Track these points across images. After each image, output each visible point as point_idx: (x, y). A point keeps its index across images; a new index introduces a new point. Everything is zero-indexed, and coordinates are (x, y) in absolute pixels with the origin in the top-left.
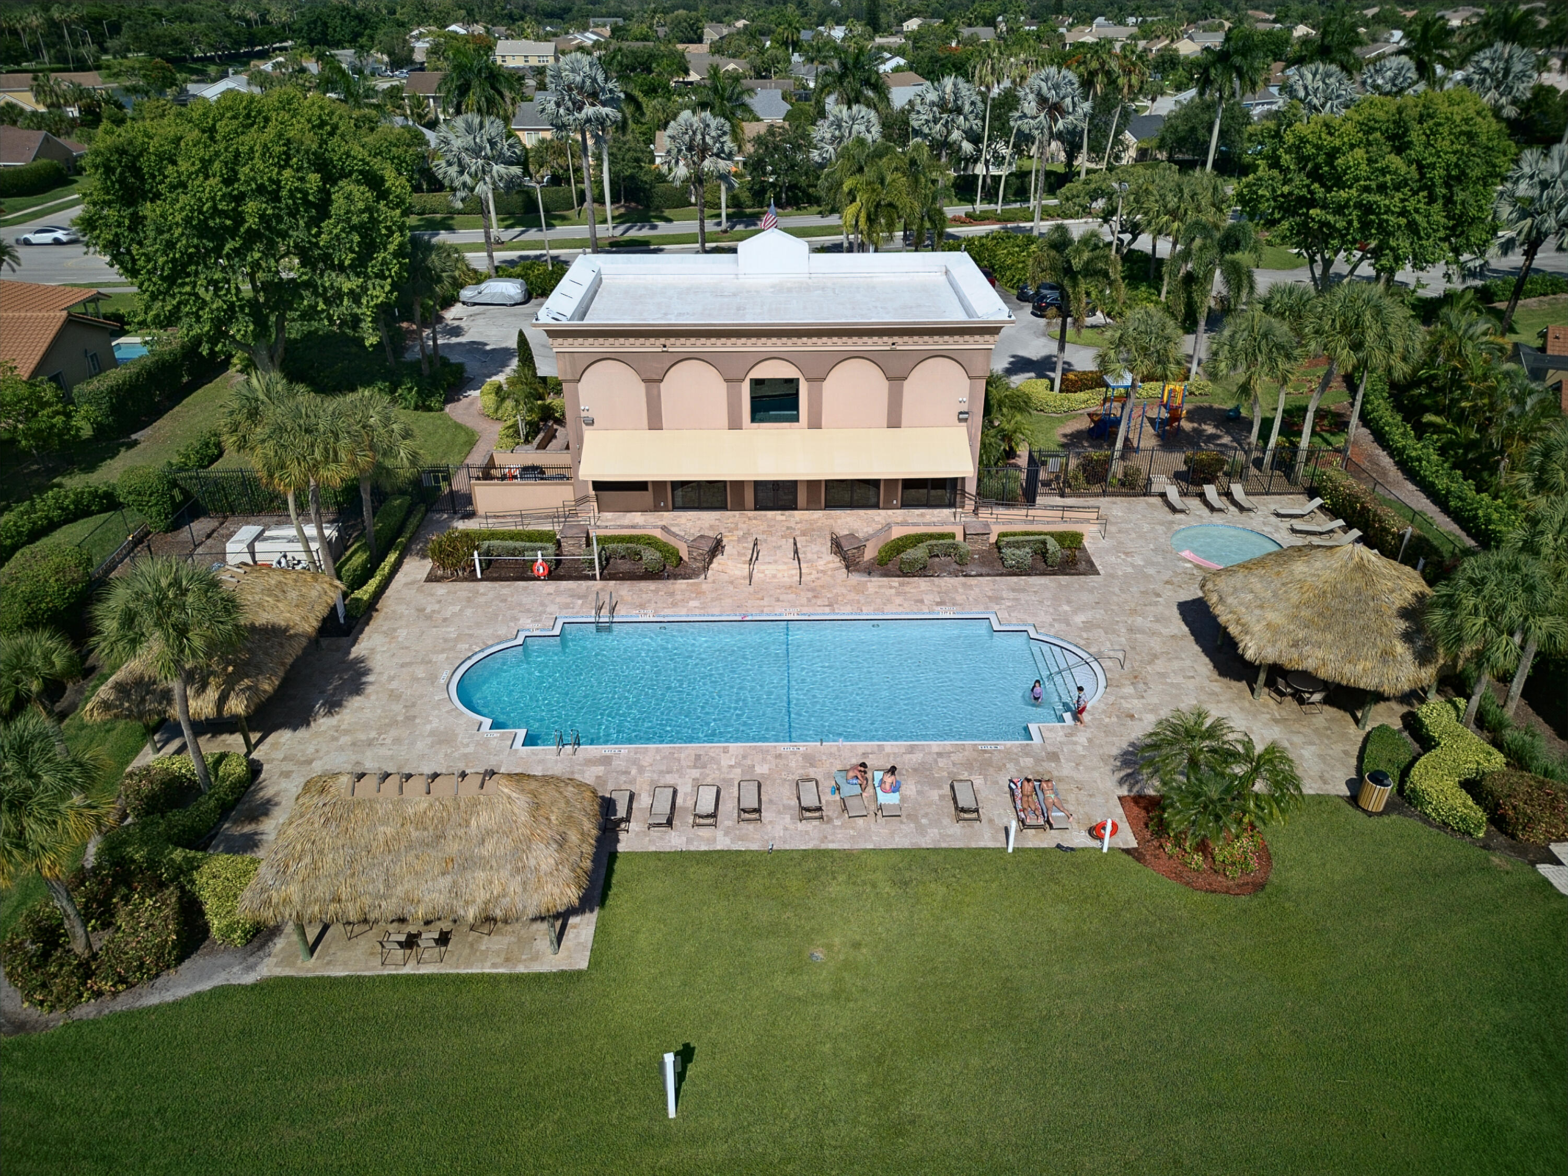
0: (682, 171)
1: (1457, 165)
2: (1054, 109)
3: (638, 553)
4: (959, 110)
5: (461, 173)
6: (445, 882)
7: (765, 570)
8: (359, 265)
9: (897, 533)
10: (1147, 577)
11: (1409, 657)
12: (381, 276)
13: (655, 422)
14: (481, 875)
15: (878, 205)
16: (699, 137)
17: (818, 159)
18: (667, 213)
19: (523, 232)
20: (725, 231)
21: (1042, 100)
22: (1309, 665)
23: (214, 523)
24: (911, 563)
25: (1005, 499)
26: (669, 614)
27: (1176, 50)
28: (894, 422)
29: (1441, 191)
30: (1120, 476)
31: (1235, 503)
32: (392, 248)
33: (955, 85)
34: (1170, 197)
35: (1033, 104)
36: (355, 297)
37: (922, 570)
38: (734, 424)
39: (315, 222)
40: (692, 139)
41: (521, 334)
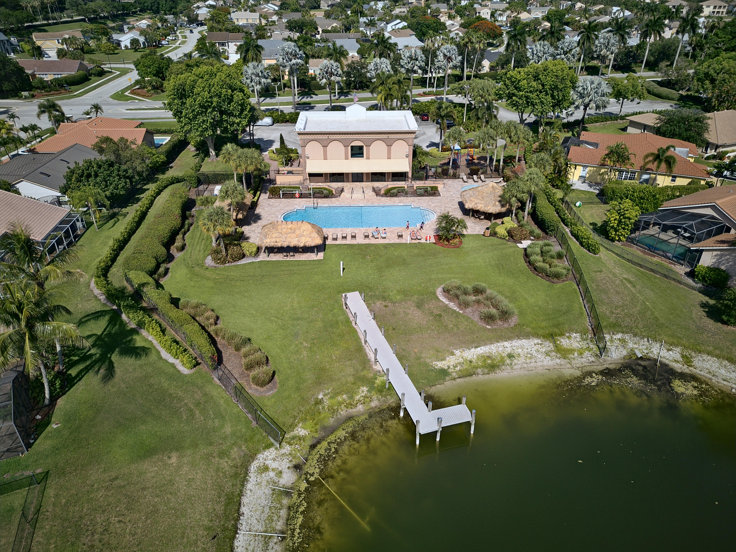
0: (324, 81)
1: (553, 85)
2: (449, 59)
3: (322, 192)
4: (417, 60)
5: (251, 82)
6: (297, 239)
7: (355, 196)
8: (240, 116)
9: (390, 187)
10: (452, 197)
11: (499, 205)
12: (245, 118)
13: (325, 158)
14: (304, 238)
15: (388, 95)
16: (330, 69)
17: (369, 76)
18: (316, 92)
19: (264, 100)
20: (337, 99)
21: (445, 56)
22: (478, 208)
23: (205, 186)
24: (393, 193)
25: (420, 179)
26: (332, 205)
27: (520, 18)
28: (389, 158)
29: (549, 92)
30: (452, 174)
31: (481, 180)
32: (247, 110)
33: (415, 51)
34: (480, 91)
35: (442, 57)
36: (238, 124)
37: (395, 195)
38: (347, 158)
39: (229, 103)
40: (327, 70)
41: (281, 135)
